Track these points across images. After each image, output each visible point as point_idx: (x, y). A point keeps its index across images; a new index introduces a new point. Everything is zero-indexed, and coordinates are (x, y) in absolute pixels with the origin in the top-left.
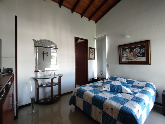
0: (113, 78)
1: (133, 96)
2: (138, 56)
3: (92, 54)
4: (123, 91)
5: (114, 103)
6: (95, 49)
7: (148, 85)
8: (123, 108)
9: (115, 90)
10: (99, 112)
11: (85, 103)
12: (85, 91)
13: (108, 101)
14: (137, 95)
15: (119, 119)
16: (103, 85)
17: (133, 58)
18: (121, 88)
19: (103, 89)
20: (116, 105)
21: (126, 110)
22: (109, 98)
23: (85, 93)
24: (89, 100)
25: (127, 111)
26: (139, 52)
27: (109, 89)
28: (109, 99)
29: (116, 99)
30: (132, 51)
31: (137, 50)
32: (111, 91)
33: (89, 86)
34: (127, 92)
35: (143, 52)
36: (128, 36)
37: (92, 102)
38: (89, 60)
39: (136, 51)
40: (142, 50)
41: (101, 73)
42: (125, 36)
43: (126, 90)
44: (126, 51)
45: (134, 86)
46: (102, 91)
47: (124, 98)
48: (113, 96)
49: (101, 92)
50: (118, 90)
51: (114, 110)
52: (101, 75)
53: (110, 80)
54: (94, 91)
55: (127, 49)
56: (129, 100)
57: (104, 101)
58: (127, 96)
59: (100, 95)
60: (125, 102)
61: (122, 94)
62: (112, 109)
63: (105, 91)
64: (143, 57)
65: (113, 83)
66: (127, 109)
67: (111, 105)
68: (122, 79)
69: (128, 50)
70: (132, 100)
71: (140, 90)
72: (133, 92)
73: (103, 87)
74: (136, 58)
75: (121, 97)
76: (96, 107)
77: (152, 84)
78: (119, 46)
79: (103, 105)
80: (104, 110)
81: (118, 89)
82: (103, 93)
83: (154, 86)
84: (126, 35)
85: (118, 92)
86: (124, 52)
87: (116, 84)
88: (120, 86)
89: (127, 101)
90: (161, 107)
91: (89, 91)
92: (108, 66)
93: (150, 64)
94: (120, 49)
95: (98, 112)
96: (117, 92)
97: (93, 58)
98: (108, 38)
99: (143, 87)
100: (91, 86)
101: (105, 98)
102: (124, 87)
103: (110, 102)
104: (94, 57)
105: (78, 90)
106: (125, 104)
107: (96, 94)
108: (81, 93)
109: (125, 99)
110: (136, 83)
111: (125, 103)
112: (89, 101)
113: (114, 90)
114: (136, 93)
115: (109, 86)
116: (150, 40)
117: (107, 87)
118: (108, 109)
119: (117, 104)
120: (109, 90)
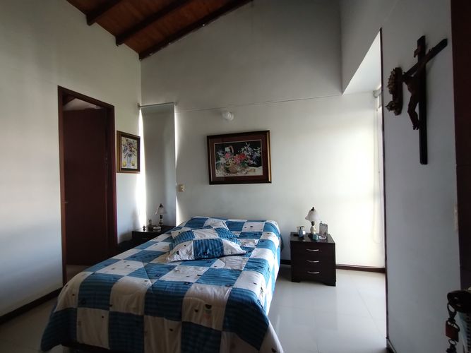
0: (196, 223)
1: (247, 259)
2: (248, 164)
3: (130, 155)
4: (226, 252)
5: (212, 290)
6: (138, 139)
7: (268, 228)
8: (234, 295)
9: (207, 253)
10: (171, 330)
11: (117, 321)
12: (117, 278)
13: (196, 289)
14: (254, 254)
15: (227, 325)
16: (172, 247)
17: (239, 169)
18: (221, 244)
19: (176, 257)
20: (216, 291)
21: (240, 297)
22: (196, 280)
23: (115, 285)
24: (133, 306)
25: (242, 300)
26: (250, 156)
27: (190, 254)
28: (196, 282)
29: (213, 277)
30: (239, 153)
31: (247, 151)
32: (196, 260)
33: (128, 259)
34: (235, 253)
35: (258, 155)
36: (230, 116)
37: (146, 308)
38: (119, 172)
39: (246, 153)
40: (256, 151)
41: (162, 211)
42: (223, 115)
43: (232, 248)
44: (224, 150)
45: (244, 235)
46: (172, 264)
47: (229, 268)
48: (203, 270)
49: (170, 268)
50: (213, 253)
51: (213, 308)
52: (161, 217)
53: (189, 229)
54: (147, 272)
55: (227, 145)
56: (241, 271)
57: (185, 293)
58: (237, 262)
59: (169, 277)
60: (233, 277)
61: (224, 258)
62: (209, 307)
63: (181, 263)
64: (257, 166)
65: (199, 235)
66: (241, 295)
67: (204, 297)
68: (218, 222)
69: (229, 150)
70: (248, 268)
71: (257, 241)
72: (246, 248)
73: (174, 253)
74: (245, 168)
75: (222, 267)
76: (160, 318)
77: (274, 223)
78: (208, 137)
79: (181, 306)
80: (185, 319)
81: (214, 249)
82: (176, 269)
83: (277, 227)
84: (226, 112)
85: (214, 257)
86: (220, 154)
87: (205, 236)
88: (216, 240)
89: (237, 273)
90: (289, 266)
91: (130, 275)
92: (179, 189)
93: (270, 182)
94: (212, 146)
95: (167, 332)
96: (212, 257)
97: (132, 167)
98: (180, 111)
99: (261, 234)
100: (133, 258)
101: (185, 283)
102: (226, 242)
103: (201, 289)
104: (136, 165)
105: (83, 283)
106: (236, 282)
107: (155, 281)
108: (98, 293)
109: (232, 271)
110: (246, 228)
111: (236, 280)
112: (134, 309)
113: (205, 253)
114: (250, 250)
115: (190, 246)
116: (269, 131)
117: (185, 251)
118: (197, 311)
119: (218, 291)
120: (192, 257)
